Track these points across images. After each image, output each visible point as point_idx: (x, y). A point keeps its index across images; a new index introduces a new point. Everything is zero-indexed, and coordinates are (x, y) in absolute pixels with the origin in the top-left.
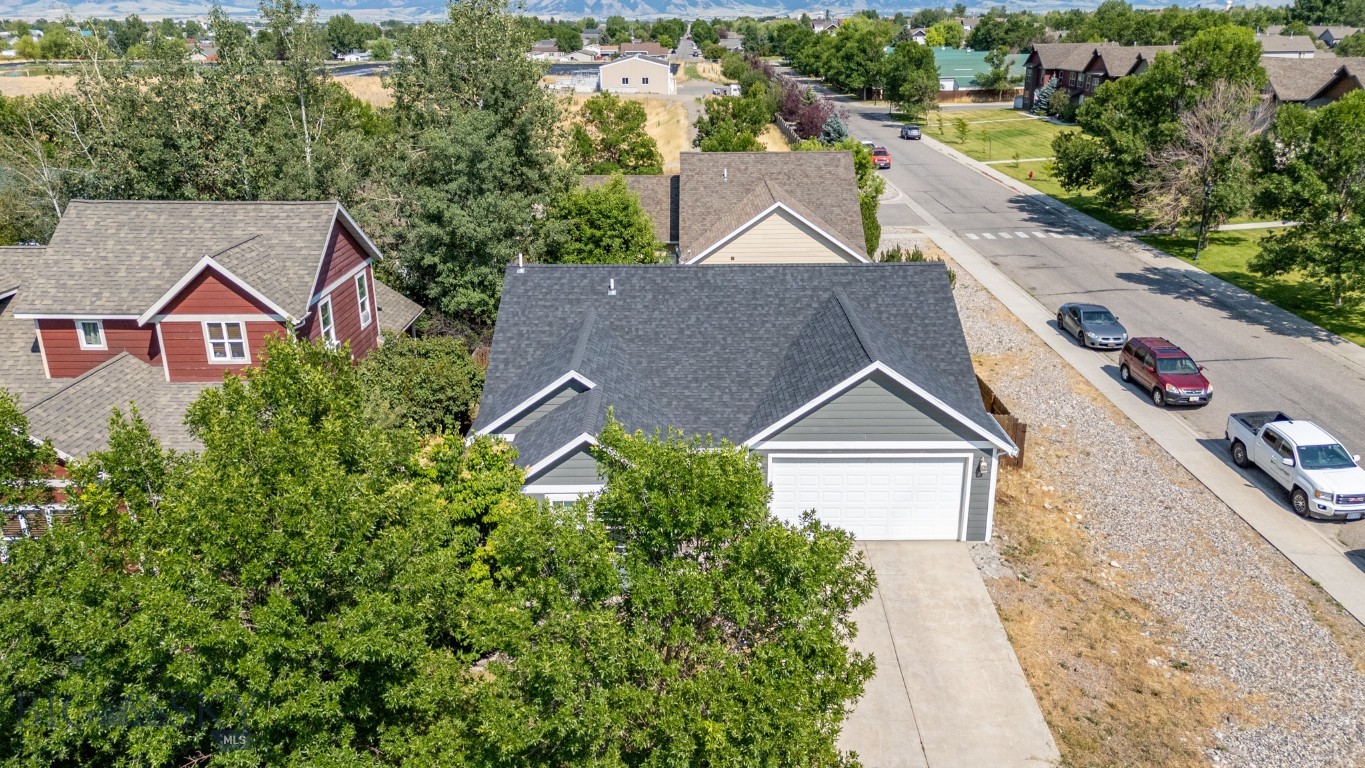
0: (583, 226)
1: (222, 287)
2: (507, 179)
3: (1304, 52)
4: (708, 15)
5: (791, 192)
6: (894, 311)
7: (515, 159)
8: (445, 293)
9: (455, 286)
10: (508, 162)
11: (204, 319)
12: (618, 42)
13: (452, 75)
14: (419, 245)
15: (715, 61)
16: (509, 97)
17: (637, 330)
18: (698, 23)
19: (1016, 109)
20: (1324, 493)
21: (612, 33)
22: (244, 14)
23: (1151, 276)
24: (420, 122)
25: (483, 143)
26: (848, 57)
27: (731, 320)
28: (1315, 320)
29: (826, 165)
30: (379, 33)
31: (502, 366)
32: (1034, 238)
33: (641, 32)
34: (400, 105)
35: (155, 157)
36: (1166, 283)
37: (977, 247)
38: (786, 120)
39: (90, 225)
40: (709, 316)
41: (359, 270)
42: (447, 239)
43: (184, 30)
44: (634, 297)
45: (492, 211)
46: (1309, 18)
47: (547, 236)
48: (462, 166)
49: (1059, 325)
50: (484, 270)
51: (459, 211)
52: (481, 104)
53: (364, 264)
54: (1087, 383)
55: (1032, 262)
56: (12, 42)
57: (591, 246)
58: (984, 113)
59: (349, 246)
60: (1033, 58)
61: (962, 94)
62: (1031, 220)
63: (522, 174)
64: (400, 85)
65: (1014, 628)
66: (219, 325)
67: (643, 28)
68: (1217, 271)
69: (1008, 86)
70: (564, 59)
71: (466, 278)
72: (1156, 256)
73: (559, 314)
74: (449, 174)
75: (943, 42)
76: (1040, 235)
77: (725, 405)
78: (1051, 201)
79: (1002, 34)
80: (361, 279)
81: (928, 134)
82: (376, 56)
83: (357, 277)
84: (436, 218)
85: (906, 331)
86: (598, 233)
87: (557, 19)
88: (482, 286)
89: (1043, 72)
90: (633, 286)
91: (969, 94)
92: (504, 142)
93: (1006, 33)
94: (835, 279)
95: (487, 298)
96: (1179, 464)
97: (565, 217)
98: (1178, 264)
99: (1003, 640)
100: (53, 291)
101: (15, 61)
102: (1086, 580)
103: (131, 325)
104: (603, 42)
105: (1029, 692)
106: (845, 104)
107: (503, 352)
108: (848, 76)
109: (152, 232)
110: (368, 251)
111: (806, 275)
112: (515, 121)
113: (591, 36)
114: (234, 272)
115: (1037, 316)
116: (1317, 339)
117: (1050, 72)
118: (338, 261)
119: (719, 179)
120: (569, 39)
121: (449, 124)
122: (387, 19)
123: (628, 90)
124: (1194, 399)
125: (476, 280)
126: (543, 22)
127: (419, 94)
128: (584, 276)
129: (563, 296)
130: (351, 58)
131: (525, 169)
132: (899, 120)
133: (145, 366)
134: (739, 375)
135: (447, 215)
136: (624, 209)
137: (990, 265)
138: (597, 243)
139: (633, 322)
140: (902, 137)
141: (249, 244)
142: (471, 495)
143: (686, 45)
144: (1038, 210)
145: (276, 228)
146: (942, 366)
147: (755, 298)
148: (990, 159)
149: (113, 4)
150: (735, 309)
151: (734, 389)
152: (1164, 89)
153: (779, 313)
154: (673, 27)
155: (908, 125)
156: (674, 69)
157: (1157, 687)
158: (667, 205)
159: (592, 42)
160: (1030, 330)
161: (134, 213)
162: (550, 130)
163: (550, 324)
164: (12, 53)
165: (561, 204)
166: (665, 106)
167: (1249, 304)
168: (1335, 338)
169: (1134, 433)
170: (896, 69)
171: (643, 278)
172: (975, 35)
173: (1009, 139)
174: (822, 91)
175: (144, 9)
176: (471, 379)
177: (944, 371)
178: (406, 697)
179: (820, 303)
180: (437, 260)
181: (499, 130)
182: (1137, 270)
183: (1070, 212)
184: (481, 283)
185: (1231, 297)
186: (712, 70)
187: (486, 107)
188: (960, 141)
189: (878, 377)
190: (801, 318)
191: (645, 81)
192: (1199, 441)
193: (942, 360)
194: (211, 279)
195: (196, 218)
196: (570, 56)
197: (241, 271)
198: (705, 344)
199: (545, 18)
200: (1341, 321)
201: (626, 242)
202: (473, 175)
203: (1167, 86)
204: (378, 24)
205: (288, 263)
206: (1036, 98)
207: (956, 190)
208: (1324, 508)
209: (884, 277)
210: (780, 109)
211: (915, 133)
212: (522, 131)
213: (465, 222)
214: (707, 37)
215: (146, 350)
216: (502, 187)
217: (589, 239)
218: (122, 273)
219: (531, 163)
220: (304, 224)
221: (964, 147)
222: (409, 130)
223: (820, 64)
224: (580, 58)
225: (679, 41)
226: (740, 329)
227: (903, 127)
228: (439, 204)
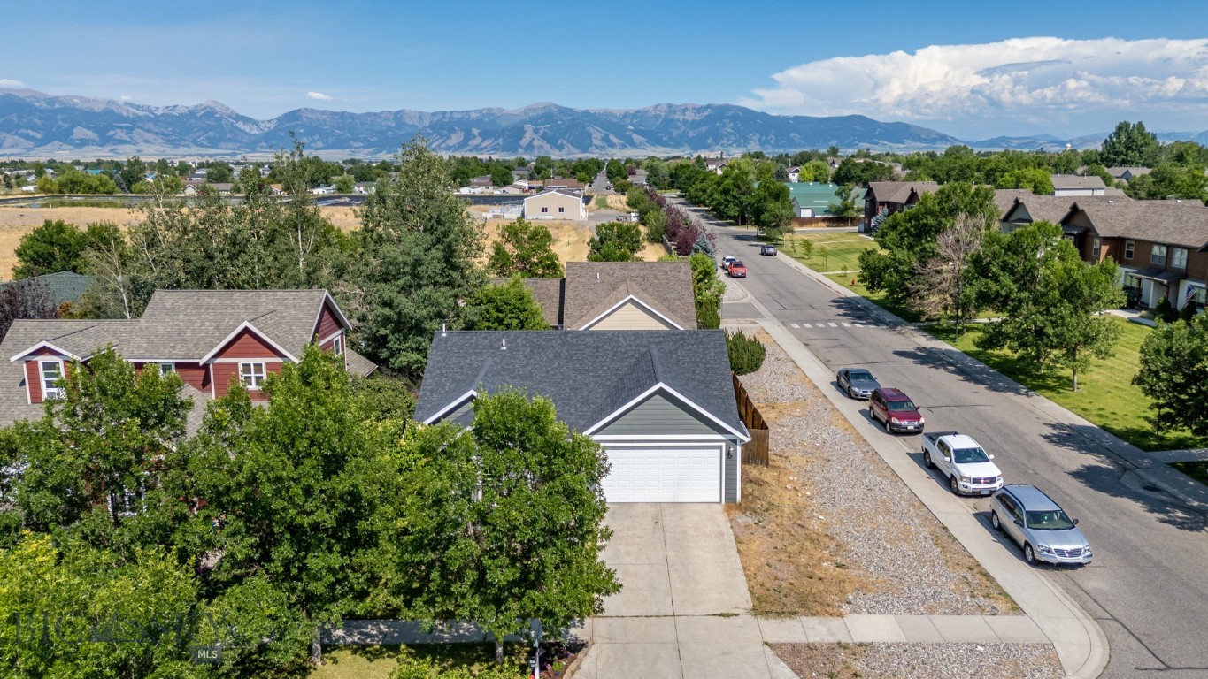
0: (491, 311)
1: (253, 340)
2: (438, 279)
3: (1096, 189)
4: (620, 154)
5: (645, 290)
6: (687, 360)
7: (444, 265)
8: (392, 355)
9: (399, 350)
10: (439, 266)
11: (241, 361)
12: (543, 178)
13: (402, 210)
14: (376, 322)
15: (623, 194)
16: (441, 224)
17: (519, 371)
18: (612, 162)
19: (859, 232)
20: (965, 478)
21: (538, 170)
22: (226, 155)
23: (919, 353)
24: (380, 241)
25: (422, 253)
26: (726, 192)
27: (581, 364)
28: (1022, 382)
29: (671, 271)
30: (342, 170)
31: (428, 394)
32: (841, 327)
33: (563, 170)
34: (366, 229)
35: (199, 264)
36: (928, 358)
37: (796, 334)
38: (670, 241)
39: (168, 305)
40: (567, 362)
41: (336, 335)
42: (395, 318)
43: (176, 169)
44: (518, 351)
45: (427, 300)
46: (1115, 161)
47: (466, 317)
48: (407, 269)
49: (838, 385)
50: (420, 339)
51: (404, 299)
52: (422, 228)
53: (340, 332)
54: (845, 420)
55: (833, 343)
56: (31, 179)
57: (496, 324)
58: (832, 236)
59: (331, 319)
60: (870, 193)
61: (818, 220)
62: (844, 315)
63: (449, 274)
64: (367, 216)
65: (742, 547)
66: (249, 365)
67: (565, 167)
68: (967, 349)
69: (855, 214)
70: (497, 192)
71: (407, 345)
72: (928, 340)
73: (468, 361)
74: (399, 274)
75: (813, 178)
76: (846, 325)
77: (571, 414)
78: (864, 301)
79: (859, 173)
80: (337, 341)
81: (784, 252)
82: (339, 190)
83: (335, 340)
84: (388, 304)
85: (694, 371)
86: (501, 315)
87: (494, 157)
88: (418, 350)
89: (878, 204)
90: (518, 344)
91: (824, 220)
92: (437, 253)
93: (862, 171)
94: (651, 340)
95: (421, 358)
96: (888, 466)
97: (479, 304)
98: (942, 345)
99: (734, 552)
100: (145, 345)
101: (36, 196)
102: (799, 525)
103: (196, 366)
104: (531, 178)
105: (744, 578)
106: (722, 228)
107: (430, 385)
108: (726, 206)
109: (208, 309)
110: (343, 324)
111: (632, 338)
112: (445, 240)
113: (521, 172)
114: (262, 331)
115: (823, 377)
116: (1017, 392)
117: (882, 203)
118: (324, 328)
119: (593, 281)
120: (502, 175)
121: (400, 241)
122: (349, 158)
123: (547, 217)
124: (911, 427)
125: (414, 346)
126: (481, 161)
127: (380, 221)
128: (486, 338)
129: (471, 351)
130: (319, 191)
131: (450, 272)
132: (763, 241)
133: (199, 392)
134: (582, 397)
135: (396, 302)
136: (521, 299)
137: (802, 346)
138: (500, 321)
139: (517, 366)
140: (762, 254)
141: (269, 315)
142: (406, 454)
143: (601, 179)
144: (853, 309)
145: (286, 306)
146: (715, 393)
147: (598, 351)
148: (826, 271)
149: (113, 148)
150: (584, 358)
151: (578, 405)
152: (927, 219)
153: (613, 361)
154: (590, 165)
155: (769, 243)
156: (587, 200)
157: (822, 576)
158: (557, 299)
159: (522, 178)
160: (816, 387)
161: (196, 297)
162: (470, 245)
163: (462, 368)
164: (31, 188)
165: (476, 296)
166: (576, 229)
167: (981, 371)
168: (1031, 393)
169: (867, 449)
170: (759, 201)
171: (524, 339)
172: (838, 173)
173: (846, 255)
174: (707, 218)
175: (139, 151)
176: (408, 407)
177: (716, 396)
178: (368, 525)
179: (640, 354)
180: (388, 332)
181: (434, 245)
182: (910, 349)
183: (875, 309)
184: (417, 349)
185: (970, 367)
186: (618, 201)
187: (425, 230)
188: (807, 257)
189: (661, 392)
190: (627, 364)
191: (561, 210)
192: (908, 454)
193: (715, 389)
194: (247, 335)
195: (235, 300)
196: (502, 189)
197: (265, 331)
198: (562, 379)
199: (484, 157)
200: (1040, 382)
201: (522, 322)
202: (414, 275)
203: (929, 217)
204: (341, 162)
205: (294, 328)
206: (873, 224)
207: (793, 293)
208: (966, 487)
209: (684, 338)
210: (666, 231)
211: (771, 250)
212: (449, 246)
213: (408, 305)
214: (619, 174)
215: (201, 382)
216: (435, 284)
217: (495, 319)
218: (189, 334)
219: (455, 267)
220: (304, 303)
221: (809, 262)
222: (372, 246)
223: (706, 196)
224: (510, 191)
225: (596, 176)
226: (586, 370)
227: (763, 246)
228: (391, 294)
